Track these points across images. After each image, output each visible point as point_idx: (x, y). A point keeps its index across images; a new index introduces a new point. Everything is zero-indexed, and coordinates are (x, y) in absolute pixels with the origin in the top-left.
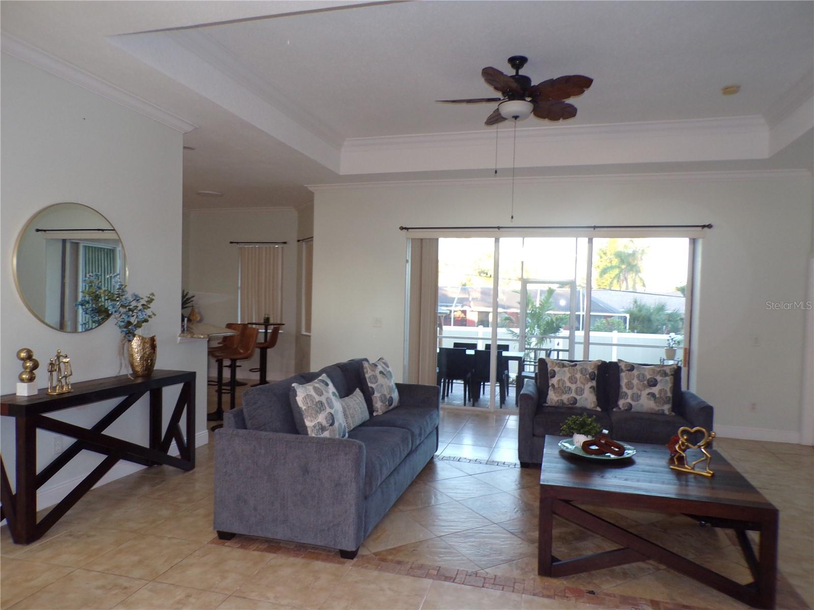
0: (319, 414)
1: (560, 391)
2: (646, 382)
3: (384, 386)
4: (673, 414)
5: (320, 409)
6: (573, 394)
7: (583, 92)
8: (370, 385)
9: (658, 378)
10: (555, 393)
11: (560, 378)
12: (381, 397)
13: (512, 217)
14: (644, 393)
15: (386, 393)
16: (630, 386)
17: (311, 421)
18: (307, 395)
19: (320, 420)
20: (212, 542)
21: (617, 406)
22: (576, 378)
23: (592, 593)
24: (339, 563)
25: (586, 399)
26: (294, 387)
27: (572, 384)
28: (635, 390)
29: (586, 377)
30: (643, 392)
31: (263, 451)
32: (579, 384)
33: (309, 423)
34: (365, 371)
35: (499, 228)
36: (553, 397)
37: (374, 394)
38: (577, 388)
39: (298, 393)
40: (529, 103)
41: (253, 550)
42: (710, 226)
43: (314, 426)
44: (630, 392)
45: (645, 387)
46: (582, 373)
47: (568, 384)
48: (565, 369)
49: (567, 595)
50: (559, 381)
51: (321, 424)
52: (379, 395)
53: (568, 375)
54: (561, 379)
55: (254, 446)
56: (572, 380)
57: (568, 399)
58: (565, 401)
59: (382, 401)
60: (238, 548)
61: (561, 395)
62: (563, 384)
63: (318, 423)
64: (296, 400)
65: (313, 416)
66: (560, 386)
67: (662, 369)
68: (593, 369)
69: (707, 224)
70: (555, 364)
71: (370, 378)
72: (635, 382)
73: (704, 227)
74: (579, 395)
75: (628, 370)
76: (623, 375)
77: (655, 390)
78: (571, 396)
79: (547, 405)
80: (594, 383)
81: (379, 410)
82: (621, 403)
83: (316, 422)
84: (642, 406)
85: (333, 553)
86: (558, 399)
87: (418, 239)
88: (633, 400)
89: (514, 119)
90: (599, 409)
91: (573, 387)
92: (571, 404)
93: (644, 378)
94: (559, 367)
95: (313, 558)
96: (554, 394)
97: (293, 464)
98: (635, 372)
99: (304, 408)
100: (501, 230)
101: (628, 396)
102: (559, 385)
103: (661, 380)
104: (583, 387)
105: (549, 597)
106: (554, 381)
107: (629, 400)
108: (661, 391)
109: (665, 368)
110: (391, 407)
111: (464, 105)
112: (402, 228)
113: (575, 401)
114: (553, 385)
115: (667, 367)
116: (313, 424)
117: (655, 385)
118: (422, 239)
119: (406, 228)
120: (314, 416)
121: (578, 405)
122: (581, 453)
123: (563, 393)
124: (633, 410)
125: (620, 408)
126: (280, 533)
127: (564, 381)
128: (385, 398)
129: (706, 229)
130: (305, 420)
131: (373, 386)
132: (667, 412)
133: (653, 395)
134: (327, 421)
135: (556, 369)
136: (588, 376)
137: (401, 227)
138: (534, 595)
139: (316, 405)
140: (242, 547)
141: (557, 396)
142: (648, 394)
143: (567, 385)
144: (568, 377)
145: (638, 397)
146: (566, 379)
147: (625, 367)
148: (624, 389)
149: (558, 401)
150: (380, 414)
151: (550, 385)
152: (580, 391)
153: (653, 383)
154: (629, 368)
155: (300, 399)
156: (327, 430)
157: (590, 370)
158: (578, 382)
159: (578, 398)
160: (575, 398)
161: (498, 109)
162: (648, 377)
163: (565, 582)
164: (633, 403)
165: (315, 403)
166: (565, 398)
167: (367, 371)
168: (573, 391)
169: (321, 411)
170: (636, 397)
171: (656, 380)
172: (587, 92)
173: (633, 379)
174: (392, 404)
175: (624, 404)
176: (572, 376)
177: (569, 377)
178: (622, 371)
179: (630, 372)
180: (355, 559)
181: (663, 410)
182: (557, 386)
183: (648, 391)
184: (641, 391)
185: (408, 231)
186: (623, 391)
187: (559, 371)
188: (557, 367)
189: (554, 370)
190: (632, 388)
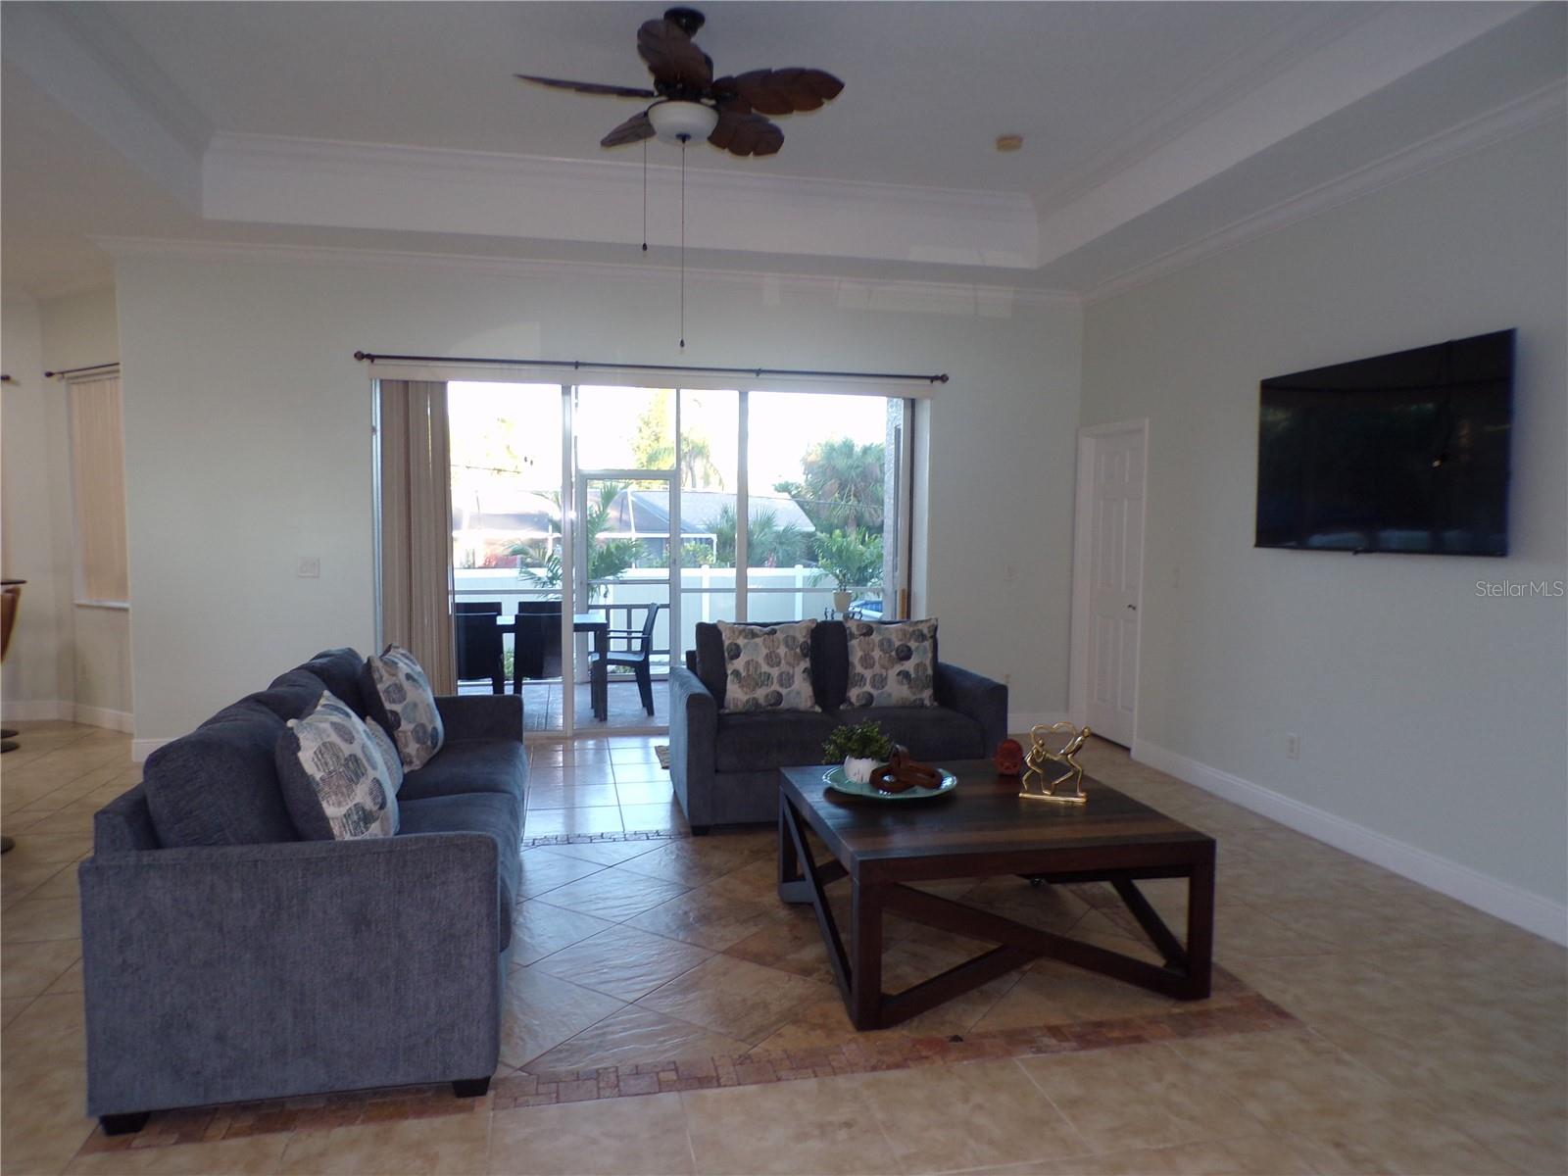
0: (356, 784)
1: (753, 683)
2: (893, 653)
3: (420, 706)
4: (936, 704)
5: (356, 774)
6: (776, 687)
7: (821, 104)
8: (388, 706)
9: (913, 645)
10: (742, 687)
11: (750, 658)
12: (415, 731)
13: (682, 346)
14: (893, 673)
15: (424, 720)
16: (867, 662)
17: (340, 804)
18: (324, 744)
19: (358, 799)
20: (87, 1148)
21: (844, 699)
22: (778, 656)
23: (956, 1039)
24: (461, 1110)
25: (798, 693)
26: (292, 729)
27: (772, 666)
28: (877, 669)
29: (795, 653)
30: (890, 672)
31: (237, 895)
32: (784, 667)
33: (333, 810)
34: (376, 676)
35: (577, 365)
36: (736, 694)
37: (399, 725)
38: (781, 675)
39: (302, 743)
40: (711, 111)
41: (224, 1138)
42: (943, 379)
43: (347, 816)
44: (868, 674)
45: (892, 662)
46: (787, 646)
47: (765, 668)
48: (757, 640)
49: (924, 1054)
50: (748, 663)
51: (363, 809)
52: (411, 727)
53: (765, 651)
54: (752, 660)
55: (212, 887)
56: (772, 659)
57: (767, 695)
58: (762, 701)
59: (418, 740)
60: (176, 1143)
61: (753, 690)
62: (756, 669)
63: (355, 805)
64: (297, 759)
65: (343, 794)
66: (750, 673)
67: (916, 628)
68: (804, 637)
69: (940, 375)
70: (737, 633)
71: (387, 691)
72: (877, 654)
73: (933, 379)
74: (786, 688)
75: (864, 635)
76: (854, 643)
77: (909, 666)
78: (772, 688)
79: (727, 711)
80: (806, 664)
81: (415, 760)
82: (854, 694)
83: (351, 804)
84: (890, 695)
85: (429, 1094)
86: (748, 697)
87: (397, 381)
88: (874, 686)
89: (680, 142)
90: (818, 709)
91: (775, 672)
92: (771, 705)
93: (890, 645)
94: (745, 637)
95: (391, 1117)
96: (738, 689)
97: (325, 912)
98: (875, 637)
99: (318, 776)
100: (580, 368)
101: (866, 680)
102: (748, 670)
103: (917, 648)
104: (791, 672)
105: (897, 1066)
106: (739, 664)
107: (868, 688)
108: (918, 666)
109: (920, 627)
110: (436, 751)
111: (570, 95)
112: (360, 356)
113: (779, 697)
114: (736, 673)
115: (923, 624)
116: (343, 810)
117: (908, 657)
118: (406, 383)
119: (371, 358)
120: (344, 790)
121: (784, 705)
122: (867, 792)
123: (757, 685)
124: (874, 705)
125: (851, 704)
126: (296, 1078)
127: (757, 662)
128: (425, 732)
129: (937, 383)
130: (324, 805)
131: (397, 708)
132: (927, 703)
133: (905, 675)
134: (374, 799)
135: (741, 642)
136: (798, 650)
137: (359, 352)
138: (874, 1068)
139: (346, 766)
140: (186, 1138)
141: (746, 693)
142: (899, 674)
143: (763, 670)
144: (764, 654)
145: (882, 681)
146: (761, 661)
147: (858, 629)
148: (859, 669)
149: (748, 701)
150: (417, 768)
151: (729, 672)
152: (786, 680)
153: (905, 654)
154: (865, 631)
155: (307, 757)
156: (375, 820)
157: (802, 640)
158: (783, 662)
159: (783, 691)
160: (778, 693)
161: (646, 114)
162: (897, 643)
163: (905, 1032)
164: (875, 692)
165: (342, 761)
166: (761, 694)
167: (381, 677)
168: (775, 681)
169: (358, 777)
170: (880, 681)
171: (909, 649)
172: (828, 107)
173: (873, 650)
174: (437, 743)
175: (858, 696)
176: (771, 653)
177: (767, 655)
178: (853, 636)
179: (866, 638)
180: (491, 1094)
181: (922, 700)
182: (744, 674)
183: (898, 668)
184: (887, 669)
185: (372, 361)
186: (857, 672)
187: (746, 645)
188: (741, 638)
189: (736, 644)
190: (872, 666)
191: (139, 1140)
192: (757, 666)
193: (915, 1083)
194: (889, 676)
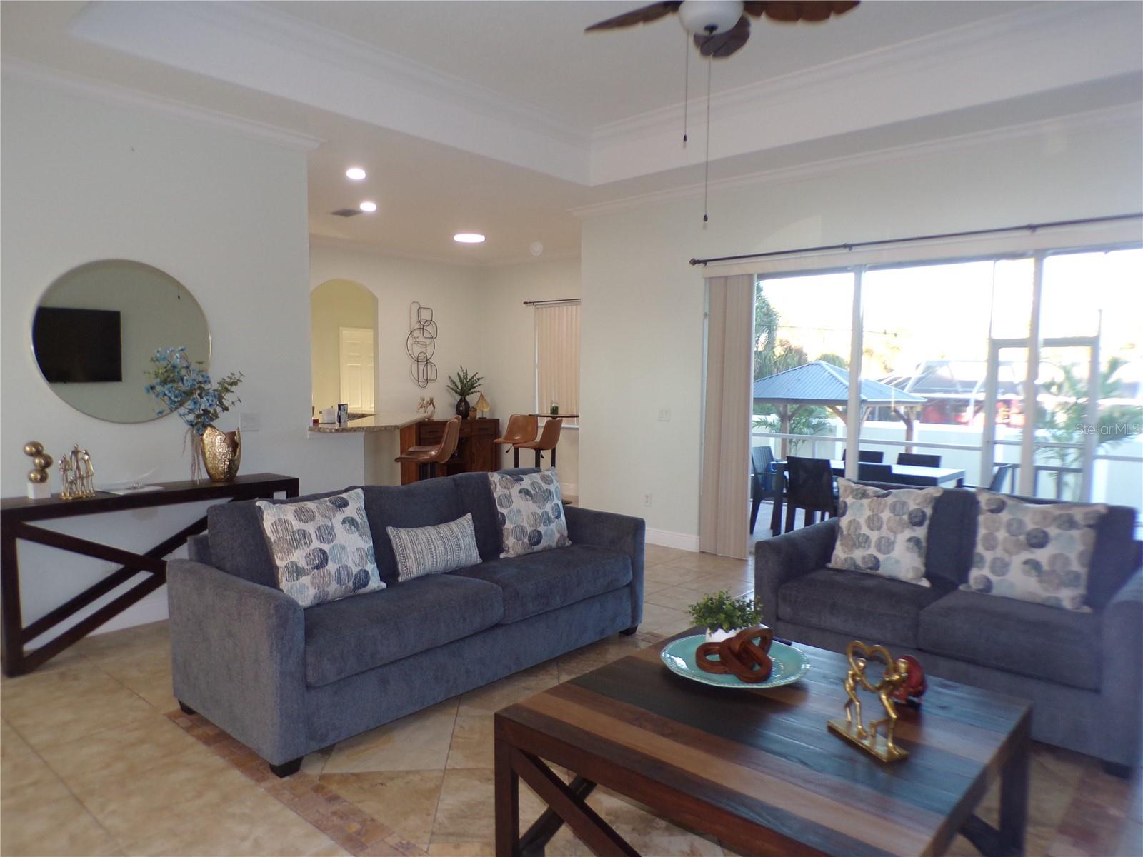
0: (296, 549)
1: (850, 543)
2: (1022, 538)
3: (524, 513)
6: (873, 551)
8: (500, 509)
9: (1053, 531)
10: (844, 547)
11: (853, 518)
12: (514, 530)
13: (706, 218)
14: (1018, 560)
15: (526, 524)
16: (991, 542)
17: (282, 559)
18: (280, 519)
19: (294, 559)
21: (962, 580)
22: (880, 520)
25: (897, 562)
26: (260, 506)
27: (872, 530)
28: (1000, 552)
29: (901, 519)
30: (1015, 558)
32: (885, 532)
33: (280, 562)
34: (493, 487)
36: (841, 553)
37: (505, 523)
38: (880, 539)
39: (265, 516)
44: (988, 556)
45: (1020, 547)
46: (894, 511)
47: (865, 530)
52: (514, 526)
53: (868, 513)
54: (854, 520)
56: (874, 522)
57: (864, 558)
58: (859, 562)
59: (516, 537)
61: (851, 551)
62: (856, 529)
64: (263, 525)
68: (919, 504)
70: (848, 492)
71: (500, 498)
72: (1002, 535)
74: (884, 554)
75: (992, 511)
76: (981, 518)
77: (1042, 555)
78: (869, 552)
79: (829, 566)
80: (921, 532)
81: (511, 550)
82: (974, 574)
83: (289, 561)
84: (1012, 585)
86: (845, 556)
87: (720, 277)
88: (993, 571)
90: (925, 583)
91: (874, 536)
92: (870, 568)
93: (1020, 528)
96: (842, 549)
98: (1005, 516)
99: (273, 538)
101: (986, 562)
102: (849, 530)
103: (1059, 536)
104: (893, 538)
106: (844, 523)
107: (987, 572)
108: (1054, 558)
112: (694, 262)
113: (876, 564)
114: (843, 531)
116: (284, 563)
117: (1042, 545)
118: (726, 278)
120: (288, 551)
121: (882, 571)
123: (856, 546)
124: (993, 592)
125: (969, 587)
127: (858, 523)
128: (526, 533)
130: (276, 557)
131: (505, 511)
133: (1035, 566)
136: (905, 517)
137: (694, 259)
139: (293, 536)
141: (845, 552)
142: (1026, 562)
143: (862, 532)
144: (866, 517)
145: (1004, 567)
146: (862, 521)
147: (986, 504)
148: (980, 549)
149: (846, 560)
150: (512, 556)
151: (839, 528)
152: (886, 545)
153: (1038, 540)
154: (993, 507)
156: (306, 575)
157: (913, 507)
158: (885, 526)
159: (881, 557)
160: (876, 558)
162: (1031, 527)
164: (993, 578)
165: (291, 533)
166: (859, 555)
167: (496, 488)
168: (873, 544)
170: (1001, 567)
171: (1046, 536)
173: (1000, 530)
174: (538, 542)
175: (977, 578)
176: (873, 515)
177: (869, 517)
178: (982, 511)
179: (994, 516)
183: (1027, 555)
185: (706, 264)
187: (853, 504)
188: (851, 496)
192: (858, 526)
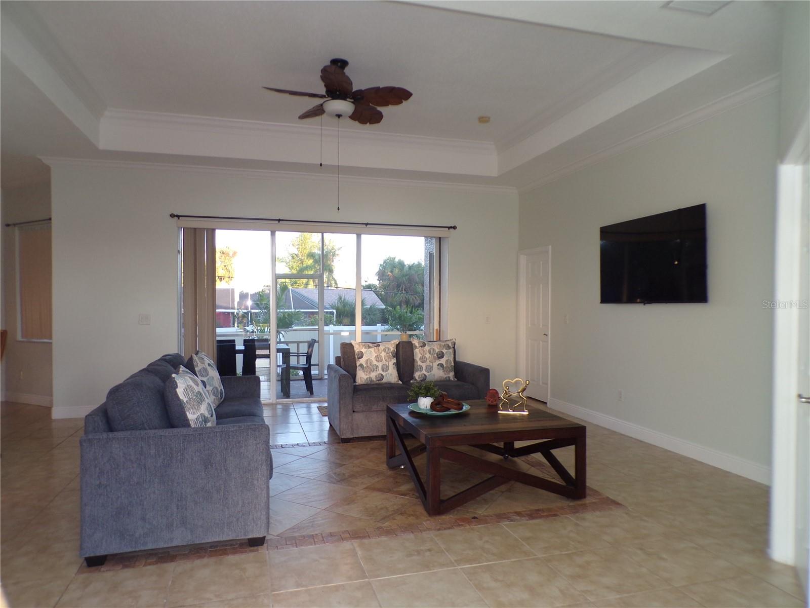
0: (201, 404)
1: (369, 370)
2: (436, 355)
3: (215, 379)
4: (456, 379)
5: (200, 399)
6: (380, 372)
7: (402, 102)
8: (200, 378)
9: (444, 351)
12: (213, 390)
13: (338, 209)
14: (435, 365)
15: (217, 386)
16: (423, 359)
17: (194, 413)
18: (187, 386)
19: (202, 411)
20: (80, 571)
21: (412, 378)
22: (381, 357)
23: (474, 518)
24: (252, 551)
25: (391, 375)
26: (174, 378)
27: (379, 362)
28: (428, 363)
29: (389, 355)
31: (153, 452)
32: (384, 362)
33: (191, 416)
35: (279, 220)
36: (362, 377)
38: (383, 366)
39: (178, 384)
40: (352, 104)
41: (144, 566)
42: (454, 228)
43: (197, 419)
44: (424, 365)
45: (435, 359)
46: (385, 352)
47: (375, 363)
48: (371, 349)
49: (460, 524)
50: (367, 361)
51: (204, 417)
52: (211, 388)
53: (375, 355)
54: (369, 359)
55: (142, 447)
56: (378, 358)
57: (376, 376)
58: (374, 379)
59: (215, 395)
60: (121, 569)
61: (370, 373)
62: (371, 363)
63: (201, 414)
64: (176, 392)
65: (195, 409)
66: (368, 365)
67: (445, 343)
69: (453, 226)
70: (361, 346)
71: (200, 371)
72: (428, 355)
73: (449, 228)
74: (385, 372)
75: (421, 347)
76: (417, 350)
77: (443, 361)
79: (357, 384)
80: (394, 360)
82: (417, 375)
83: (199, 414)
84: (434, 375)
85: (237, 546)
86: (367, 377)
87: (191, 228)
88: (426, 371)
89: (337, 118)
90: (400, 382)
91: (380, 365)
92: (378, 381)
93: (434, 352)
96: (363, 373)
97: (192, 459)
98: (427, 348)
99: (185, 400)
100: (282, 222)
101: (423, 368)
103: (447, 352)
104: (387, 364)
105: (449, 528)
106: (362, 361)
107: (424, 372)
108: (447, 361)
109: (448, 343)
110: (223, 399)
111: (287, 96)
112: (172, 216)
113: (382, 377)
114: (361, 365)
115: (449, 341)
116: (196, 416)
117: (442, 357)
118: (195, 229)
119: (178, 216)
120: (196, 407)
121: (384, 381)
122: (430, 412)
123: (372, 371)
124: (427, 379)
125: (416, 380)
126: (179, 538)
128: (217, 391)
129: (451, 230)
130: (188, 413)
131: (205, 379)
132: (452, 379)
133: (442, 365)
134: (208, 412)
135: (363, 350)
136: (391, 354)
137: (172, 214)
138: (439, 530)
139: (197, 396)
140: (125, 567)
141: (365, 375)
142: (438, 365)
146: (373, 359)
147: (418, 344)
148: (419, 363)
149: (367, 379)
151: (357, 365)
152: (385, 368)
153: (441, 355)
154: (422, 345)
155: (180, 391)
157: (392, 349)
158: (384, 360)
159: (384, 374)
160: (382, 374)
161: (322, 105)
162: (437, 351)
163: (451, 516)
164: (427, 374)
165: (195, 394)
166: (373, 375)
168: (380, 369)
169: (201, 402)
170: (429, 369)
171: (443, 353)
173: (426, 354)
174: (222, 397)
175: (419, 376)
176: (378, 355)
178: (416, 347)
179: (423, 348)
180: (265, 545)
181: (449, 377)
182: (365, 366)
183: (438, 362)
184: (432, 363)
185: (179, 218)
186: (418, 364)
187: (366, 352)
188: (364, 348)
189: (361, 352)
190: (426, 362)
191: (103, 568)
192: (371, 361)
193: (458, 533)
194: (434, 366)
